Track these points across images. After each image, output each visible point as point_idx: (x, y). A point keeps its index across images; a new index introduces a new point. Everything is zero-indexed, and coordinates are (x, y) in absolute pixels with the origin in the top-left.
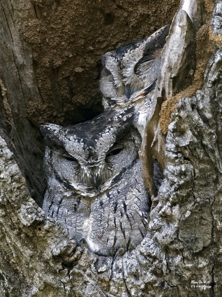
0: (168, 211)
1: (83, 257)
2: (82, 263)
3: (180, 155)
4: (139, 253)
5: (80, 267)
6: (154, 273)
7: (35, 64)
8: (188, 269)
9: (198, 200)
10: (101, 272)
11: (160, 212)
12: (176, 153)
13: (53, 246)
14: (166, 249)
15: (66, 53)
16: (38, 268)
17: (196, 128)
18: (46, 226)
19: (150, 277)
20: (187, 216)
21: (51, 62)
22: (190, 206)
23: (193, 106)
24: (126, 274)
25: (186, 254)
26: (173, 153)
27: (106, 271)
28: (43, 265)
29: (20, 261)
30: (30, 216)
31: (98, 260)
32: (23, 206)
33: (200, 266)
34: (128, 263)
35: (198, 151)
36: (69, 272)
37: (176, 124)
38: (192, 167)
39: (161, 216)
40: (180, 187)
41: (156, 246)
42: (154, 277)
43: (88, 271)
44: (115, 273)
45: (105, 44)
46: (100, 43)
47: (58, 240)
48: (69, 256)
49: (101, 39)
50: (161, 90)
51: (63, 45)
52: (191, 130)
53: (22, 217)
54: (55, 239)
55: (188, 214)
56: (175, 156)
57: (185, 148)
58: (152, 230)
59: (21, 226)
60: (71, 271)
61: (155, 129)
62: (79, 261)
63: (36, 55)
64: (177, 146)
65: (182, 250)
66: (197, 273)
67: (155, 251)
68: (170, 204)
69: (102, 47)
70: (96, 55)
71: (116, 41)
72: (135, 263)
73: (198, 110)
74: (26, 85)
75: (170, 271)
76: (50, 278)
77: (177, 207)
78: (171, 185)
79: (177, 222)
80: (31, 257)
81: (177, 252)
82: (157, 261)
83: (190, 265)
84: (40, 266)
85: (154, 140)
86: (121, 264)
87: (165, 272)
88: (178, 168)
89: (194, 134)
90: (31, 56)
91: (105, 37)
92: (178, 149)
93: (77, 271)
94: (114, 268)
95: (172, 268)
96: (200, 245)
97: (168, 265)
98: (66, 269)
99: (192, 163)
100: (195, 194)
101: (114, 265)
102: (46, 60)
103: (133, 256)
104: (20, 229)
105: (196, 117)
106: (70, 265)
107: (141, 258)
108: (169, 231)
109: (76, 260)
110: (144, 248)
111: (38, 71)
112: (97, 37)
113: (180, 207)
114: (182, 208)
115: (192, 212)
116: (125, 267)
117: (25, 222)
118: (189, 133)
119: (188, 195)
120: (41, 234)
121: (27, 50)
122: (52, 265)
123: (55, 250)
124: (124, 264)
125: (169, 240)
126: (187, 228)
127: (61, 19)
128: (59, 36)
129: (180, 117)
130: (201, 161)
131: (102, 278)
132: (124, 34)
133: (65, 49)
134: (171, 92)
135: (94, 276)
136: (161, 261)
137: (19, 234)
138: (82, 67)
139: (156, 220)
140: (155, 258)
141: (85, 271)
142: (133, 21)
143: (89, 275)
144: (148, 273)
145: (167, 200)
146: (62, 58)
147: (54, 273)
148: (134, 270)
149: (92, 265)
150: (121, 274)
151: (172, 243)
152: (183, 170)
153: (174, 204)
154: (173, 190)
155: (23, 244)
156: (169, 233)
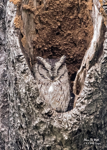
0: (84, 101)
1: (54, 113)
2: (54, 115)
3: (90, 85)
4: (72, 113)
5: (53, 116)
6: (77, 120)
7: (34, 47)
8: (88, 119)
9: (94, 98)
10: (60, 118)
11: (81, 101)
12: (89, 84)
13: (45, 110)
14: (82, 113)
15: (43, 44)
16: (40, 116)
17: (96, 77)
18: (44, 104)
19: (75, 121)
20: (89, 103)
21: (39, 47)
22: (91, 100)
23: (95, 70)
24: (68, 119)
25: (88, 114)
26: (87, 84)
27: (61, 118)
28: (41, 115)
29: (33, 113)
30: (40, 101)
31: (58, 114)
32: (38, 98)
33: (91, 118)
34: (68, 116)
35: (96, 84)
36: (49, 118)
37: (89, 75)
38: (93, 89)
39: (81, 102)
40: (89, 95)
41: (78, 111)
42: (77, 121)
43: (55, 118)
44: (64, 119)
45: (55, 41)
46: (54, 41)
47: (47, 108)
48: (50, 113)
49: (54, 39)
50: (85, 64)
51: (43, 42)
52: (94, 78)
53: (37, 101)
54: (46, 108)
55: (90, 102)
56: (88, 85)
57: (92, 83)
58: (77, 106)
59: (36, 104)
60: (50, 118)
61: (80, 75)
62: (53, 115)
63: (35, 45)
64: (89, 82)
65: (86, 113)
66: (90, 120)
67: (78, 113)
68: (84, 99)
69: (54, 42)
70: (51, 44)
71: (58, 40)
72: (71, 116)
73: (97, 71)
74: (31, 54)
75: (82, 119)
76: (43, 119)
77: (86, 100)
78: (85, 93)
79: (86, 105)
80: (38, 113)
81: (85, 114)
82: (78, 116)
83: (88, 118)
84: (40, 115)
85: (80, 78)
86: (66, 116)
87: (80, 120)
88: (89, 89)
89: (95, 79)
90: (33, 45)
91: (55, 39)
92: (90, 83)
93: (52, 118)
94: (63, 117)
95: (83, 119)
96: (92, 112)
97: (82, 118)
98: (49, 117)
99: (93, 87)
100: (93, 97)
101: (63, 116)
102: (37, 46)
103: (70, 114)
104: (35, 104)
105: (96, 74)
106: (50, 116)
107: (73, 115)
108: (83, 107)
109: (52, 114)
110: (74, 112)
111: (34, 49)
112: (53, 39)
113: (88, 100)
114: (88, 101)
115: (91, 102)
116: (67, 117)
117: (38, 103)
118: (93, 78)
119: (91, 97)
120: (42, 106)
121: (32, 43)
122: (44, 116)
123: (46, 111)
124: (67, 116)
125: (83, 110)
126: (89, 106)
127: (43, 34)
128: (42, 39)
129: (91, 73)
130: (96, 87)
131: (60, 120)
132: (61, 38)
133: (43, 43)
134: (89, 65)
135: (57, 119)
136: (80, 116)
137: (35, 106)
138: (47, 48)
139: (79, 104)
140: (78, 115)
141: (54, 118)
142: (65, 35)
143: (56, 119)
144: (75, 120)
145: (83, 98)
146: (42, 45)
147: (45, 118)
148: (70, 118)
149: (57, 116)
150: (66, 119)
151: (84, 111)
152: (91, 89)
153: (85, 99)
154: (86, 95)
155: (36, 109)
156: (83, 108)
